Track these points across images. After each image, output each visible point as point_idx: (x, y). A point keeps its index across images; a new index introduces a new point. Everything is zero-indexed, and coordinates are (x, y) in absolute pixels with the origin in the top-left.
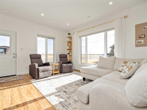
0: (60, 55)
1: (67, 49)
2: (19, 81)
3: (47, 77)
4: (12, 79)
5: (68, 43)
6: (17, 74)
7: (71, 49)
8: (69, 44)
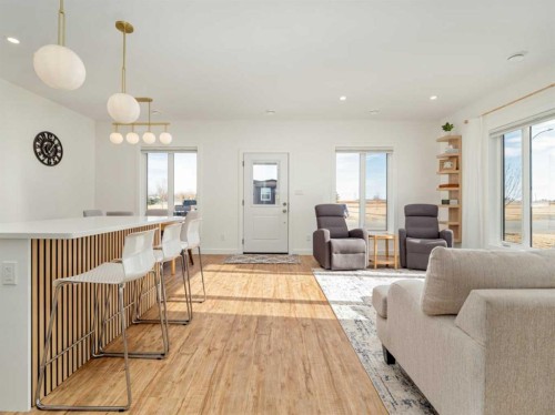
0: (407, 208)
1: (441, 187)
2: (292, 267)
3: (355, 270)
4: (280, 259)
5: (442, 163)
6: (291, 253)
7: (457, 186)
8: (448, 165)
